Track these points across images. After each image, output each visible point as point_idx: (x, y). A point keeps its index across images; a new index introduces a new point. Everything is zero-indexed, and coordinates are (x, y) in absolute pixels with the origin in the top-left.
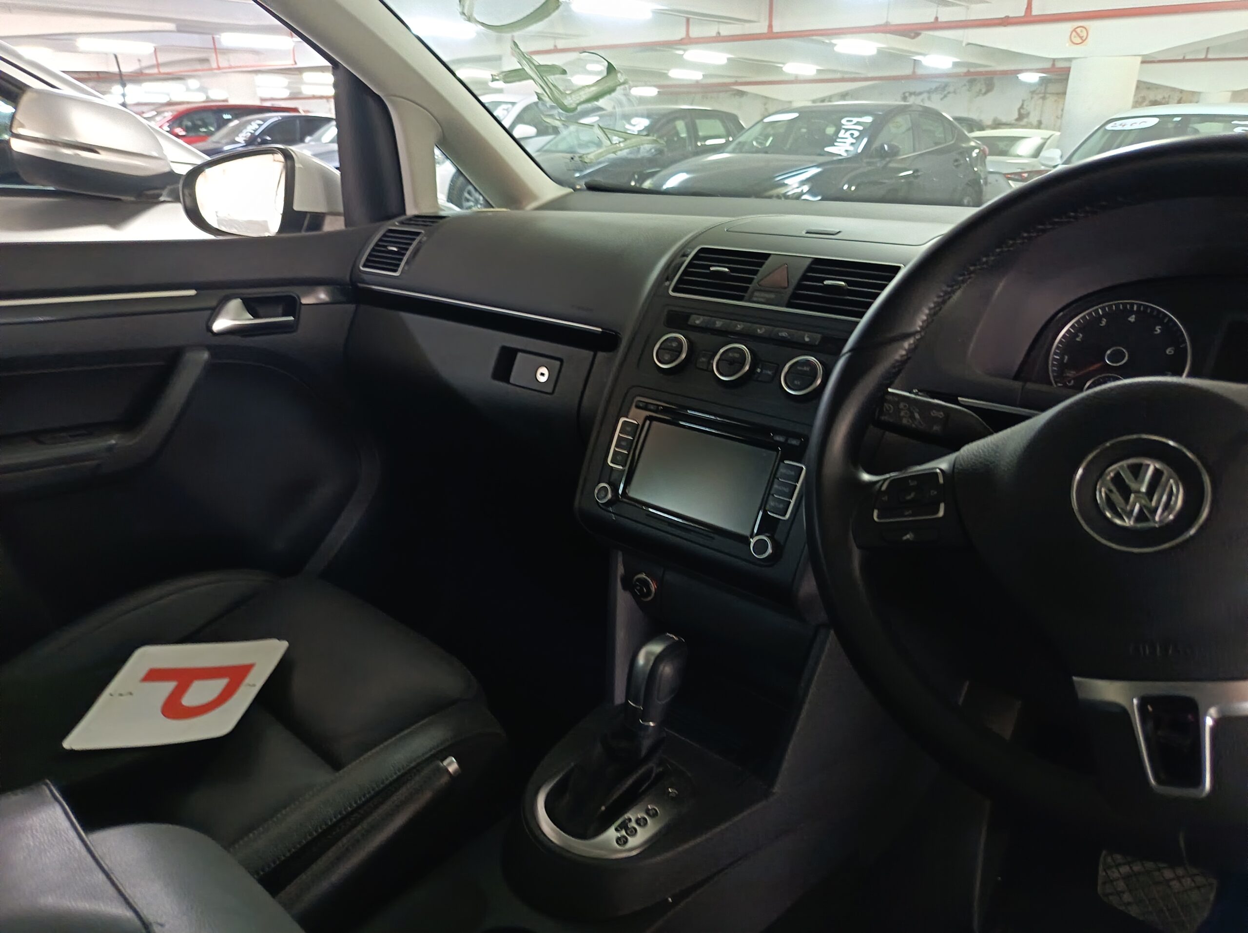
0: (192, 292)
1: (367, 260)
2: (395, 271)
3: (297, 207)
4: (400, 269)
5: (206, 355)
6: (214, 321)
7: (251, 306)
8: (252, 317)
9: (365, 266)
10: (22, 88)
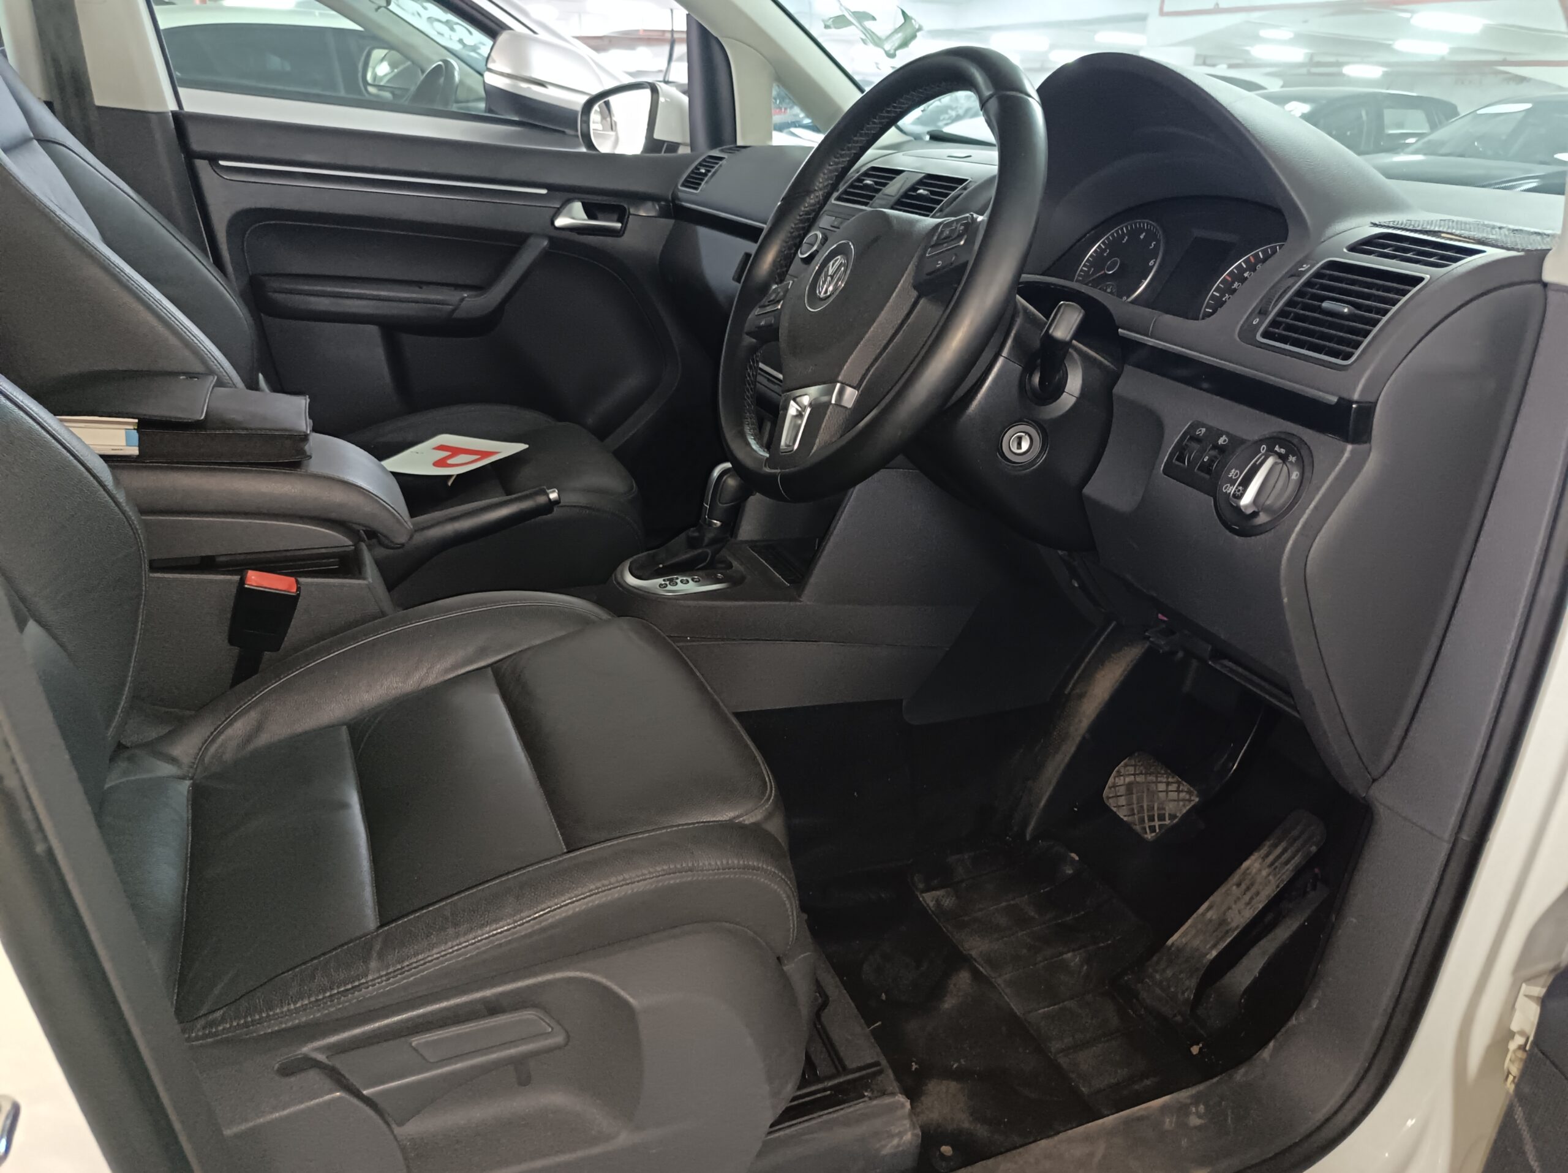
0: (544, 191)
1: (686, 181)
2: (696, 189)
3: (657, 135)
4: (700, 188)
5: (545, 243)
6: (556, 219)
7: (591, 211)
8: (586, 217)
9: (683, 185)
10: (504, 27)
